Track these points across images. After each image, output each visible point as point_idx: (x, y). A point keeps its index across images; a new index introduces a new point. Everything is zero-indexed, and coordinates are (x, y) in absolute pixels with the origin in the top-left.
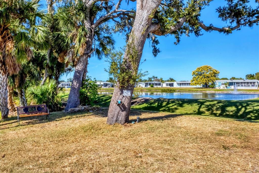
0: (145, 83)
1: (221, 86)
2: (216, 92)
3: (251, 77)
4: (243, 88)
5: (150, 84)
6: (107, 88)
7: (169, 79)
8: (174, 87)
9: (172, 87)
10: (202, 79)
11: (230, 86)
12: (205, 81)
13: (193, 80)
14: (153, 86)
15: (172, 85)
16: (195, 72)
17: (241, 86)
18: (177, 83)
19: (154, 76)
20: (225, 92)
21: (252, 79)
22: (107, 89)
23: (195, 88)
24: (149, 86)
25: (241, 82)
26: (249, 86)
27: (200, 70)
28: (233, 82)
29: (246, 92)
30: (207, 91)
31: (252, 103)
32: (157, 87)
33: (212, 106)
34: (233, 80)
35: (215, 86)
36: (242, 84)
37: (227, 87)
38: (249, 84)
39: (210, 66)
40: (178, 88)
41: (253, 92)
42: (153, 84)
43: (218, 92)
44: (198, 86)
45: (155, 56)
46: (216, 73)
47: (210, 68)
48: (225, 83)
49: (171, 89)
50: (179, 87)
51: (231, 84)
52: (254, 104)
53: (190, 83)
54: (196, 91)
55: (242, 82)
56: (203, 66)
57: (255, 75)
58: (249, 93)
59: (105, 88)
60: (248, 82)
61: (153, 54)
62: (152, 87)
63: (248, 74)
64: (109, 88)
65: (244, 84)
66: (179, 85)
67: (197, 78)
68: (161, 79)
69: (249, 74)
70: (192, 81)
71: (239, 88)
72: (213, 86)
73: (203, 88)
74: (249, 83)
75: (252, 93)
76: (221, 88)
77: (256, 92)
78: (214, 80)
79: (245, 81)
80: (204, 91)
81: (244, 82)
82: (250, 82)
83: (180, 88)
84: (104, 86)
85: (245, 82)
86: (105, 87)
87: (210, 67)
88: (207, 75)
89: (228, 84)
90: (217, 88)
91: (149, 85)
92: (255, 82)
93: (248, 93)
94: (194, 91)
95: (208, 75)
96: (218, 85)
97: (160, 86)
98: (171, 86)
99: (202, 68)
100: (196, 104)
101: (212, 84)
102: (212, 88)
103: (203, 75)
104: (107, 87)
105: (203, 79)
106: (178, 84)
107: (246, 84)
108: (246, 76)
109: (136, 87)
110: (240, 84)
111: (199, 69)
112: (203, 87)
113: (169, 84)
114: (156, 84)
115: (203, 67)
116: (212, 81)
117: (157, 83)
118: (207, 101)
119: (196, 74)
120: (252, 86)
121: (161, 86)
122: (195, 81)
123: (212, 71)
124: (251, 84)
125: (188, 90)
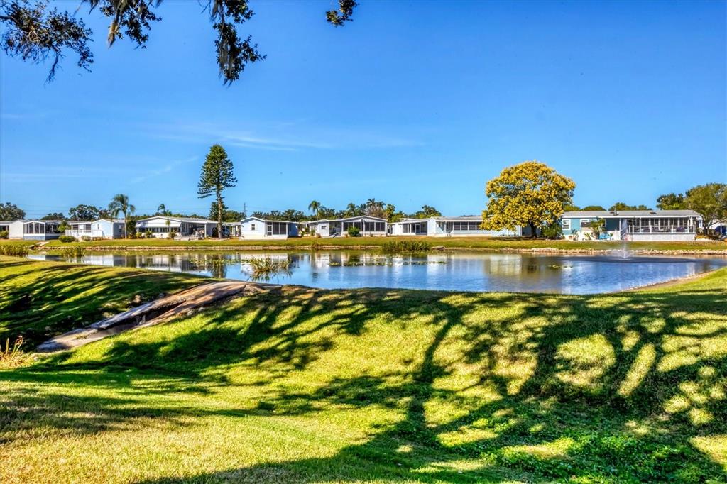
0: (330, 223)
1: (581, 232)
2: (564, 250)
3: (674, 201)
4: (650, 238)
5: (347, 226)
6: (194, 238)
7: (423, 210)
8: (429, 235)
9: (422, 237)
10: (518, 207)
11: (610, 232)
12: (529, 213)
13: (489, 211)
14: (358, 233)
15: (421, 228)
16: (495, 183)
17: (644, 231)
18: (439, 223)
19: (373, 201)
20: (593, 252)
21: (677, 209)
22: (194, 244)
23: (495, 239)
24: (343, 234)
25: (643, 219)
26: (668, 231)
27: (513, 176)
28: (618, 219)
29: (657, 252)
30: (535, 249)
31: (690, 317)
32: (372, 235)
33: (494, 333)
34: (618, 212)
35: (561, 232)
36: (647, 224)
37: (597, 234)
38: (669, 226)
39: (545, 164)
40: (440, 238)
41: (681, 251)
42: (357, 224)
43: (570, 253)
44: (506, 232)
45: (232, 76)
46: (563, 188)
47: (543, 172)
48: (593, 222)
49: (413, 242)
50: (443, 234)
51: (611, 224)
52: (702, 321)
53: (480, 223)
54: (497, 247)
55: (647, 219)
56: (523, 163)
57: (684, 196)
58: (669, 254)
59: (186, 239)
60: (666, 219)
61: (222, 66)
62: (355, 234)
63: (663, 194)
64: (199, 239)
65: (652, 224)
66: (443, 229)
67: (502, 204)
68: (391, 208)
69: (667, 193)
70: (487, 215)
71: (637, 238)
72: (554, 231)
73: (524, 239)
74: (669, 222)
75: (677, 254)
76: (580, 239)
77: (692, 252)
78: (557, 212)
79: (655, 213)
80: (525, 248)
81: (652, 219)
82: (671, 219)
83: (448, 238)
84: (183, 231)
85: (657, 219)
86: (186, 235)
87: (544, 169)
88: (535, 195)
89: (602, 225)
90: (567, 237)
91: (345, 230)
92: (686, 219)
93: (666, 253)
94: (490, 247)
95: (538, 194)
96: (570, 229)
97: (383, 234)
98: (418, 233)
99: (518, 171)
100: (429, 318)
101: (551, 226)
102: (552, 238)
103: (521, 195)
104: (193, 236)
105: (521, 208)
106: (441, 225)
107: (659, 226)
108: (658, 201)
109: (300, 235)
110: (640, 226)
111: (509, 174)
112: (523, 234)
113: (413, 225)
114: (369, 227)
115: (520, 169)
116: (552, 215)
117: (373, 223)
118: (483, 301)
119: (499, 190)
120: (678, 231)
121: (386, 232)
122: (496, 215)
123: (549, 182)
124: (676, 224)
125: (473, 247)
